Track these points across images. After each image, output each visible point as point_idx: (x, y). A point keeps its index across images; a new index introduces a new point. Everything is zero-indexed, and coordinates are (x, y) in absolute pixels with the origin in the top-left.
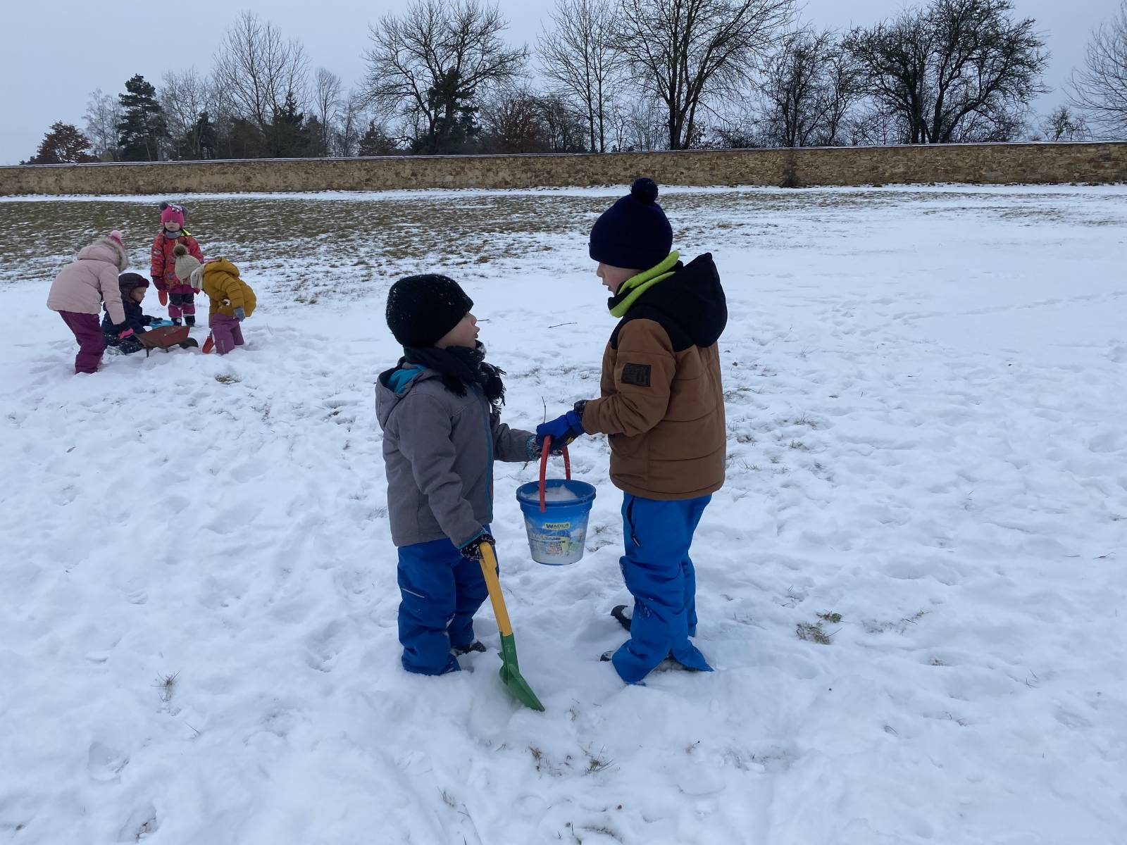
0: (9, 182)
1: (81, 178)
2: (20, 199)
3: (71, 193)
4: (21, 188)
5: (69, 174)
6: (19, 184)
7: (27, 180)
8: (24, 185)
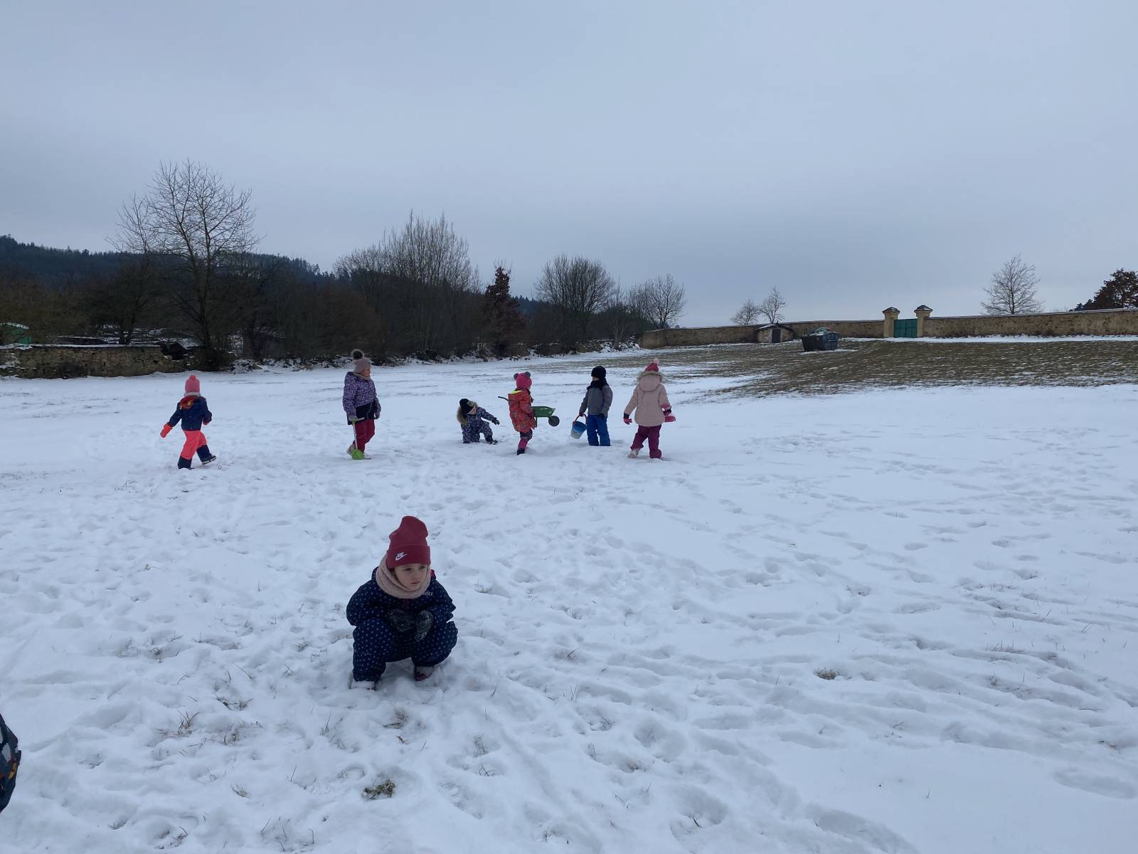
0: (1064, 325)
1: (1128, 321)
2: (1070, 339)
3: (1115, 334)
4: (1072, 330)
5: (1117, 318)
6: (1071, 327)
7: (1079, 323)
8: (1076, 327)
